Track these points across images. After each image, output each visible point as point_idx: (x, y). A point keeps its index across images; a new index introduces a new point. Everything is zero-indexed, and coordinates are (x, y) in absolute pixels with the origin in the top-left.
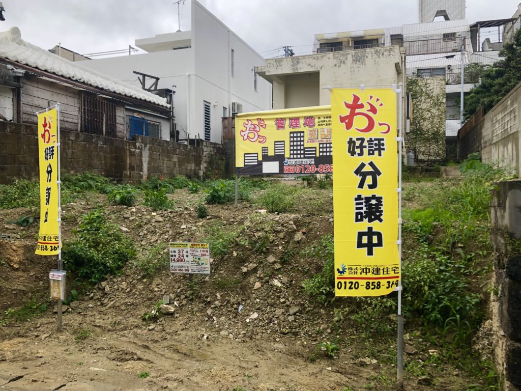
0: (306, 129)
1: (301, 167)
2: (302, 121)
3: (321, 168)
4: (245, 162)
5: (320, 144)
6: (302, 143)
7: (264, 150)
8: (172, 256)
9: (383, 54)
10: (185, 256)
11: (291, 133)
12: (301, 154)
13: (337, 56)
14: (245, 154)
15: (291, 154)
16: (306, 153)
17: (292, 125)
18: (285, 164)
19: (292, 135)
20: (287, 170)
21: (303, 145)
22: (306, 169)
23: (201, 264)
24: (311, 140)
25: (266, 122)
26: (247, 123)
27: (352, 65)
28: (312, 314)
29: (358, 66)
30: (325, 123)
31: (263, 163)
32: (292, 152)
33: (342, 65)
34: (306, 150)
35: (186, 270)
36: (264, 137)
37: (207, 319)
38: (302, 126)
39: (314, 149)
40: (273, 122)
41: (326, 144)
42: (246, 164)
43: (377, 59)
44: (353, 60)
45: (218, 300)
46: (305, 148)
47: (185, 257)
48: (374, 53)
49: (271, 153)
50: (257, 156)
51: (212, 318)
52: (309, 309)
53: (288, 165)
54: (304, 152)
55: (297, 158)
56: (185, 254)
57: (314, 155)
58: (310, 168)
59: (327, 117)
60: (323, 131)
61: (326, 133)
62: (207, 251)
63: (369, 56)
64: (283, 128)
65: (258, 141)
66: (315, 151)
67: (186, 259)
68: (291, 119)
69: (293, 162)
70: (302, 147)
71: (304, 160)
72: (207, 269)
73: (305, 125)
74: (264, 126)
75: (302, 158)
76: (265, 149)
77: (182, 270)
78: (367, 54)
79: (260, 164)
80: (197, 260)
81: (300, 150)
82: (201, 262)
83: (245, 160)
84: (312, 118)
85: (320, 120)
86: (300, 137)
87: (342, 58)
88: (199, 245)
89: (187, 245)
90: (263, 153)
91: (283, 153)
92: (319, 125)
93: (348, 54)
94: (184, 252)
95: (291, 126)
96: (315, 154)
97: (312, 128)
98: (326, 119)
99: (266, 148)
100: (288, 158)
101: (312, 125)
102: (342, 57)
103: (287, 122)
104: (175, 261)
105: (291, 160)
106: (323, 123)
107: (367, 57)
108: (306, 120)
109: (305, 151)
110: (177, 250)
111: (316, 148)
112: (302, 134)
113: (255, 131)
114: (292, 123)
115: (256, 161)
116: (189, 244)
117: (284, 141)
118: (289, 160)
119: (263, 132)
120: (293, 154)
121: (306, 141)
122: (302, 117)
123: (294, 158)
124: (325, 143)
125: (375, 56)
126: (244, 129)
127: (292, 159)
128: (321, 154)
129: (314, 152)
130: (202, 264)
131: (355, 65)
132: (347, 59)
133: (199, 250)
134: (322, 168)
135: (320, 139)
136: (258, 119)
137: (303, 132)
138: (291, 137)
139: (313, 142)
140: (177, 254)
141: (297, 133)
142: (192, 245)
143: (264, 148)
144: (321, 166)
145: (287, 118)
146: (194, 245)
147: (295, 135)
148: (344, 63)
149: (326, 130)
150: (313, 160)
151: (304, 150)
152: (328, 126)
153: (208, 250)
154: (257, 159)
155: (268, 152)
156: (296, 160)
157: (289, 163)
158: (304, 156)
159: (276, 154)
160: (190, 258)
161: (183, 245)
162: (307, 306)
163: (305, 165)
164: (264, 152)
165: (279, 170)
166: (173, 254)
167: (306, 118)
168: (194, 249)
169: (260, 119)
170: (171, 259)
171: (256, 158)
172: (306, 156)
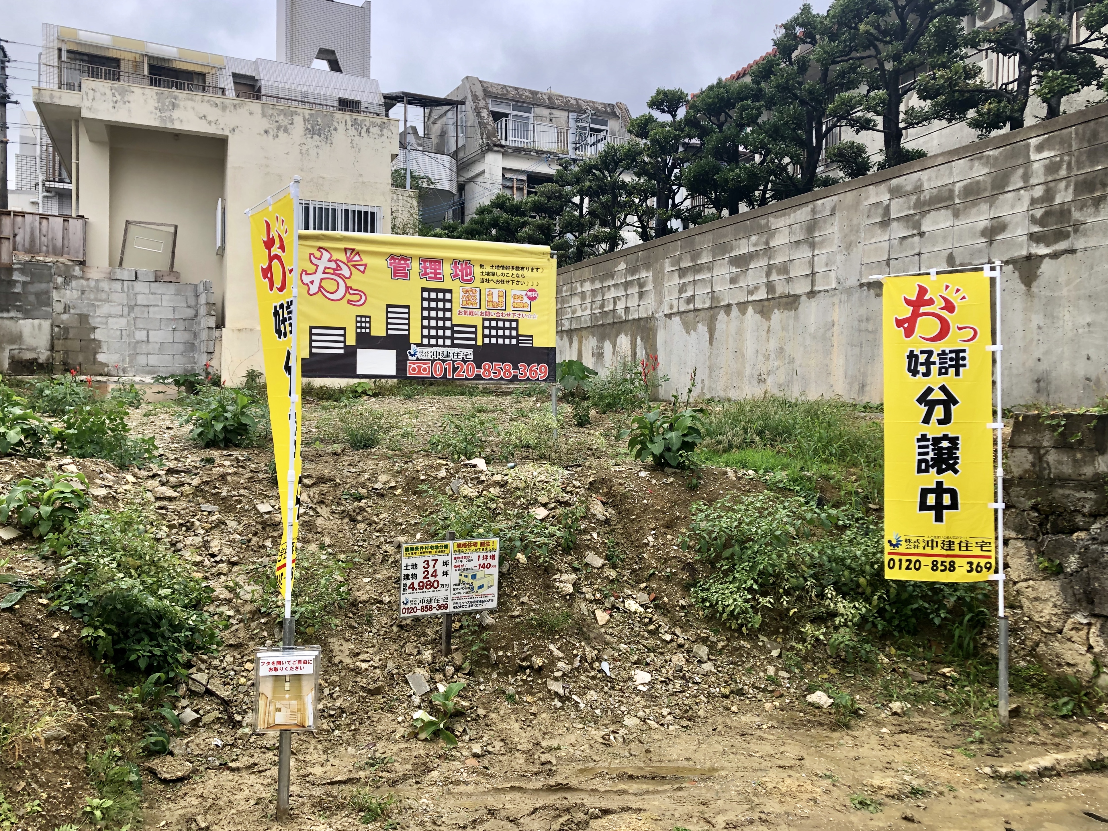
0: (456, 286)
1: (445, 365)
2: (447, 269)
3: (485, 370)
4: (311, 347)
5: (484, 319)
6: (448, 315)
7: (361, 322)
8: (407, 577)
9: (368, 130)
10: (439, 573)
11: (423, 290)
12: (444, 337)
13: (270, 111)
14: (311, 328)
15: (423, 337)
16: (456, 335)
17: (426, 274)
18: (410, 357)
19: (426, 295)
20: (414, 369)
21: (450, 319)
22: (455, 369)
23: (476, 589)
24: (468, 310)
25: (366, 260)
26: (318, 254)
27: (305, 141)
28: (731, 654)
29: (316, 144)
30: (495, 278)
31: (359, 351)
32: (425, 332)
33: (281, 134)
34: (456, 329)
35: (440, 607)
36: (361, 293)
37: (559, 704)
38: (448, 278)
39: (473, 329)
40: (382, 263)
41: (497, 320)
42: (314, 351)
43: (357, 138)
44: (307, 129)
45: (559, 659)
46: (453, 326)
47: (440, 578)
48: (349, 123)
49: (378, 330)
50: (344, 335)
51: (569, 699)
52: (722, 643)
53: (418, 359)
54: (452, 334)
55: (437, 345)
56: (440, 568)
57: (473, 342)
58: (465, 368)
59: (497, 267)
60: (490, 294)
61: (495, 299)
62: (493, 557)
63: (341, 128)
64: (406, 276)
65: (345, 301)
66: (475, 333)
67: (442, 580)
68: (423, 260)
69: (428, 353)
70: (448, 324)
71: (451, 350)
72: (490, 597)
73: (455, 276)
74: (362, 268)
75: (448, 346)
76: (363, 321)
77: (431, 608)
78: (335, 124)
79: (351, 353)
80: (468, 580)
81: (444, 328)
82: (476, 584)
83: (311, 341)
84: (467, 263)
85: (484, 270)
86: (444, 301)
87: (283, 121)
88: (475, 544)
89: (446, 546)
90: (357, 327)
91: (406, 333)
92: (482, 281)
93: (296, 113)
94: (439, 564)
95: (423, 274)
96: (475, 339)
97: (467, 286)
98: (495, 270)
99: (366, 317)
100: (418, 345)
101: (469, 278)
102: (282, 117)
103: (415, 266)
104: (413, 588)
105: (424, 350)
106: (491, 278)
107: (335, 129)
108: (456, 268)
109: (453, 332)
110: (420, 561)
111: (475, 327)
112: (448, 296)
113: (338, 275)
114: (425, 268)
115: (342, 345)
116: (453, 545)
117: (408, 307)
118: (419, 349)
119: (357, 281)
120: (429, 337)
121: (455, 311)
122: (448, 259)
123: (429, 345)
124: (494, 320)
125: (352, 132)
126: (311, 268)
127: (425, 346)
128: (487, 341)
129: (473, 336)
130: (479, 588)
131: (310, 140)
132: (292, 124)
133: (475, 556)
134: (488, 370)
135: (484, 309)
136: (346, 250)
137: (450, 291)
138: (423, 299)
139: (471, 313)
140: (420, 572)
141: (437, 291)
142: (459, 545)
143: (361, 317)
144: (486, 364)
145: (416, 256)
146: (465, 545)
147: (433, 295)
148: (286, 130)
149: (495, 293)
150: (471, 351)
151: (451, 328)
152: (500, 286)
153: (497, 554)
154: (344, 342)
155: (369, 328)
156: (434, 349)
157: (419, 355)
158: (452, 342)
159: (390, 332)
160: (455, 577)
161: (437, 547)
162: (715, 640)
163: (454, 361)
164: (361, 328)
165: (397, 370)
166: (411, 572)
167: (456, 262)
168: (463, 555)
169: (353, 250)
170: (405, 584)
171: (341, 339)
172: (456, 342)
